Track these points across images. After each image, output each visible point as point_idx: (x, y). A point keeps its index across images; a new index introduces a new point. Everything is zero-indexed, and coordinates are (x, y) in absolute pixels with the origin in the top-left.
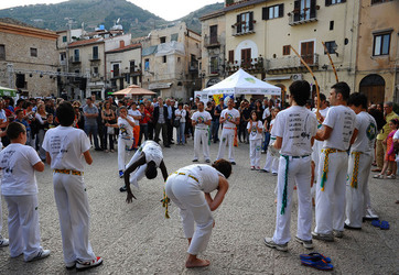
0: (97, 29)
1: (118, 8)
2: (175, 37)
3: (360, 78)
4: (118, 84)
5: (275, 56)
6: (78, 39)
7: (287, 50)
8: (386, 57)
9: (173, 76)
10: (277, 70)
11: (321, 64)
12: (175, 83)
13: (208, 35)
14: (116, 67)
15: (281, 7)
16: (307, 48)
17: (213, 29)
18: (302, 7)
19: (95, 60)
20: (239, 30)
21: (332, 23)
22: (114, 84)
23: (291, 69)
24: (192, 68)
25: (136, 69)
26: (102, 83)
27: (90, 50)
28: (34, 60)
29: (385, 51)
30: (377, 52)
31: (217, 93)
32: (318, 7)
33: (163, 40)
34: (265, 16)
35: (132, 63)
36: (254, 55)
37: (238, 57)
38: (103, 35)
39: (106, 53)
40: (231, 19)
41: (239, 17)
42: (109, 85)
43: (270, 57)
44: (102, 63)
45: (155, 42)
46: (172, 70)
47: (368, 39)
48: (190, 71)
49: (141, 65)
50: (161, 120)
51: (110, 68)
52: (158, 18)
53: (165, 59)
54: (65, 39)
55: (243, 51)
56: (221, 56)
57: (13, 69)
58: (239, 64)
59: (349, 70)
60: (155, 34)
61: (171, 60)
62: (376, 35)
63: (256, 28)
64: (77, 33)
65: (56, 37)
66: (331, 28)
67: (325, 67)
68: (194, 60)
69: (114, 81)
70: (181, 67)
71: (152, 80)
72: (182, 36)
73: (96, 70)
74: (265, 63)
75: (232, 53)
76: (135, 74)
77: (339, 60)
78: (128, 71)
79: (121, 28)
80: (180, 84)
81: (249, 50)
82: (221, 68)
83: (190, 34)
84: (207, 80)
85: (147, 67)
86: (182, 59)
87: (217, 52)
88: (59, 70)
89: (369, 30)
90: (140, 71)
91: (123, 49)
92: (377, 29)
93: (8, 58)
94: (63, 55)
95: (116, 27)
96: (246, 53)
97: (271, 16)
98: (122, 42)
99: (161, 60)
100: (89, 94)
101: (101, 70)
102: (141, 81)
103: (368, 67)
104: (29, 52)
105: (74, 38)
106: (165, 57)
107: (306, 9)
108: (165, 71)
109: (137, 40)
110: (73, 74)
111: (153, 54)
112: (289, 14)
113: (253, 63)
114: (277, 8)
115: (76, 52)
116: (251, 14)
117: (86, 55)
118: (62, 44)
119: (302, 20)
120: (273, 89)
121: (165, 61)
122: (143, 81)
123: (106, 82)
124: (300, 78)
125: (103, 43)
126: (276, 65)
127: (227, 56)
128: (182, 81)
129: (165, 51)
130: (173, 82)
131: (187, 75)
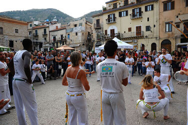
0: (45, 21)
1: (53, 12)
2: (81, 24)
3: (161, 41)
5: (125, 32)
6: (37, 25)
7: (130, 30)
8: (171, 33)
9: (81, 41)
10: (126, 38)
11: (145, 35)
12: (82, 44)
13: (96, 23)
14: (54, 38)
15: (127, 12)
16: (138, 28)
17: (98, 21)
18: (136, 12)
19: (45, 34)
20: (109, 21)
21: (148, 18)
22: (54, 45)
23: (132, 37)
24: (89, 38)
25: (63, 39)
26: (48, 45)
27: (43, 30)
28: (16, 34)
29: (170, 30)
30: (167, 30)
32: (142, 12)
33: (76, 26)
34: (120, 15)
35: (62, 36)
36: (116, 32)
37: (109, 33)
38: (48, 23)
39: (50, 32)
40: (106, 17)
41: (109, 16)
42: (52, 46)
43: (123, 32)
44: (48, 36)
45: (72, 27)
46: (80, 38)
47: (163, 25)
49: (66, 37)
51: (52, 38)
53: (77, 34)
54: (31, 25)
55: (111, 30)
56: (102, 32)
57: (8, 38)
58: (110, 36)
59: (156, 38)
60: (72, 23)
61: (80, 34)
62: (166, 23)
63: (117, 21)
64: (36, 23)
65: (27, 24)
66: (148, 20)
67: (146, 37)
68: (89, 34)
69: (53, 44)
70: (84, 38)
71: (71, 43)
72: (84, 24)
73: (45, 39)
74: (121, 35)
75: (106, 31)
76: (63, 41)
77: (152, 34)
78: (60, 39)
80: (83, 45)
81: (114, 30)
82: (102, 37)
83: (88, 23)
84: (95, 43)
85: (69, 38)
86: (84, 34)
87: (100, 30)
89: (163, 22)
90: (65, 39)
91: (57, 30)
92: (166, 21)
93: (4, 34)
94: (30, 33)
95: (54, 20)
97: (122, 15)
98: (57, 27)
99: (75, 34)
100: (42, 50)
101: (48, 39)
103: (164, 36)
104: (15, 31)
105: (35, 25)
106: (77, 33)
107: (137, 13)
108: (77, 39)
109: (63, 26)
110: (35, 41)
111: (71, 32)
112: (130, 15)
113: (116, 35)
114: (125, 12)
115: (36, 31)
116: (114, 15)
117: (40, 32)
118: (30, 28)
119: (136, 17)
120: (130, 46)
121: (77, 35)
122: (67, 43)
123: (50, 44)
124: (136, 42)
125: (48, 27)
126: (125, 36)
127: (104, 33)
128: (84, 43)
129: (77, 31)
130: (80, 44)
131: (86, 41)
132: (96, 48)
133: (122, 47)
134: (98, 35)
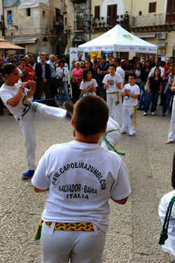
5: (140, 13)
7: (152, 7)
9: (38, 31)
10: (142, 28)
12: (40, 38)
16: (173, 5)
23: (156, 27)
24: (57, 24)
31: (94, 50)
36: (120, 12)
37: (104, 13)
43: (136, 14)
46: (37, 24)
48: (55, 26)
49: (3, 18)
53: (29, 11)
55: (109, 7)
56: (87, 12)
58: (105, 20)
61: (36, 14)
68: (59, 15)
70: (46, 22)
74: (131, 20)
75: (98, 9)
80: (45, 40)
81: (115, 6)
82: (87, 24)
84: (72, 37)
85: (10, 20)
86: (47, 13)
87: (83, 7)
90: (2, 24)
96: (112, 9)
99: (24, 13)
102: (4, 35)
108: (29, 25)
111: (16, 5)
113: (119, 19)
120: (150, 47)
121: (29, 14)
122: (7, 34)
124: (164, 37)
126: (141, 22)
127: (93, 12)
128: (47, 36)
129: (29, 3)
130: (39, 37)
131: (52, 31)
132: (72, 49)
133: (131, 48)
134: (78, 18)
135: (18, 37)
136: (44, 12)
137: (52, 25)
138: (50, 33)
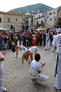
0: (33, 12)
1: (40, 6)
2: (54, 13)
4: (38, 27)
6: (28, 16)
9: (53, 25)
14: (38, 23)
19: (32, 21)
22: (37, 27)
24: (59, 22)
26: (34, 27)
27: (31, 18)
28: (16, 22)
33: (51, 14)
35: (42, 21)
38: (34, 14)
39: (35, 19)
42: (36, 28)
44: (34, 22)
45: (48, 15)
46: (53, 23)
48: (58, 23)
49: (44, 22)
50: (43, 38)
51: (36, 23)
52: (51, 8)
54: (25, 16)
60: (48, 12)
61: (53, 20)
64: (28, 14)
65: (22, 15)
68: (60, 19)
70: (56, 22)
71: (47, 26)
72: (56, 12)
73: (32, 24)
76: (43, 25)
78: (41, 24)
79: (39, 11)
80: (55, 27)
83: (59, 11)
85: (46, 22)
86: (56, 19)
88: (23, 24)
90: (44, 24)
91: (40, 17)
93: (10, 22)
94: (24, 20)
95: (38, 11)
98: (39, 15)
99: (50, 20)
101: (34, 24)
102: (44, 26)
104: (15, 20)
105: (27, 15)
108: (51, 23)
109: (44, 14)
110: (27, 25)
111: (48, 18)
115: (27, 19)
117: (30, 20)
118: (24, 17)
122: (45, 26)
123: (35, 27)
125: (34, 16)
128: (56, 26)
129: (51, 17)
130: (53, 26)
131: (57, 24)
135: (48, 26)
136: (55, 19)
137: (58, 22)
138: (57, 25)
